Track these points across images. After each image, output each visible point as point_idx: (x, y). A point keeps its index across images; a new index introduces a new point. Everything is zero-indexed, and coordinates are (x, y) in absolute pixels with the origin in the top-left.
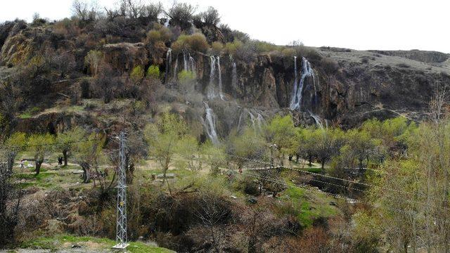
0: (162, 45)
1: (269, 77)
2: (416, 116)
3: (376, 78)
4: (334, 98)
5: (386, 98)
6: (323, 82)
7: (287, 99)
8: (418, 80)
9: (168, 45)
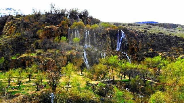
0: (66, 26)
1: (108, 38)
2: (165, 54)
3: (150, 39)
4: (133, 46)
5: (153, 47)
6: (129, 40)
7: (115, 46)
8: (166, 39)
9: (69, 26)
